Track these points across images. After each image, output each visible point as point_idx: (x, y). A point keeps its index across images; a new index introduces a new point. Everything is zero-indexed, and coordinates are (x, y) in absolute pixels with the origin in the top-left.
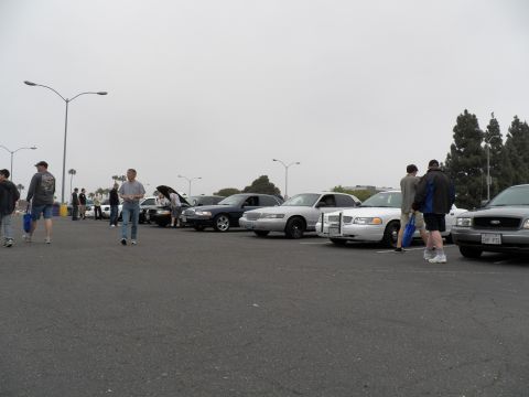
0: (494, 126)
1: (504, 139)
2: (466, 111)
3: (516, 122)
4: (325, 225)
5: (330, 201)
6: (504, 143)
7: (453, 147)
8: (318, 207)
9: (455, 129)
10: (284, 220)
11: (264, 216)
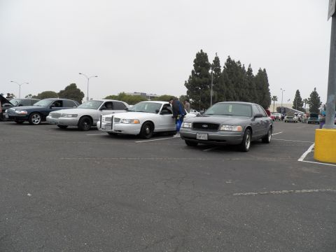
0: (217, 61)
1: (222, 69)
2: (202, 51)
3: (229, 60)
4: (103, 123)
5: (109, 106)
6: (222, 71)
7: (193, 72)
8: (101, 109)
9: (195, 61)
10: (78, 118)
11: (63, 115)
